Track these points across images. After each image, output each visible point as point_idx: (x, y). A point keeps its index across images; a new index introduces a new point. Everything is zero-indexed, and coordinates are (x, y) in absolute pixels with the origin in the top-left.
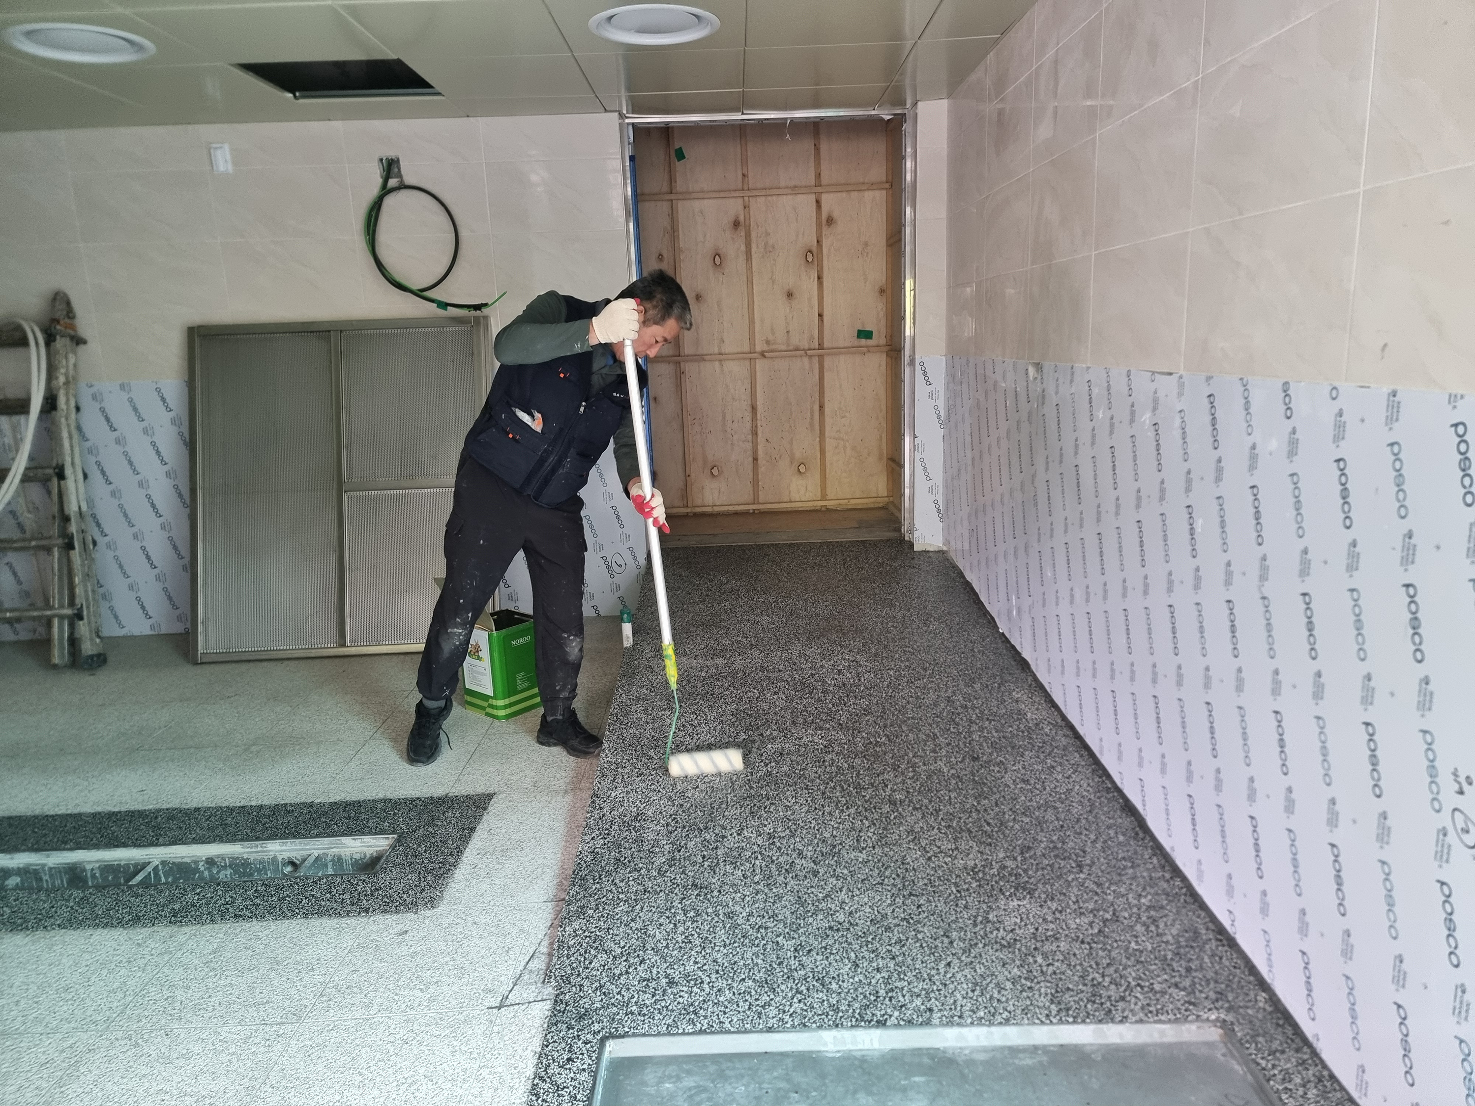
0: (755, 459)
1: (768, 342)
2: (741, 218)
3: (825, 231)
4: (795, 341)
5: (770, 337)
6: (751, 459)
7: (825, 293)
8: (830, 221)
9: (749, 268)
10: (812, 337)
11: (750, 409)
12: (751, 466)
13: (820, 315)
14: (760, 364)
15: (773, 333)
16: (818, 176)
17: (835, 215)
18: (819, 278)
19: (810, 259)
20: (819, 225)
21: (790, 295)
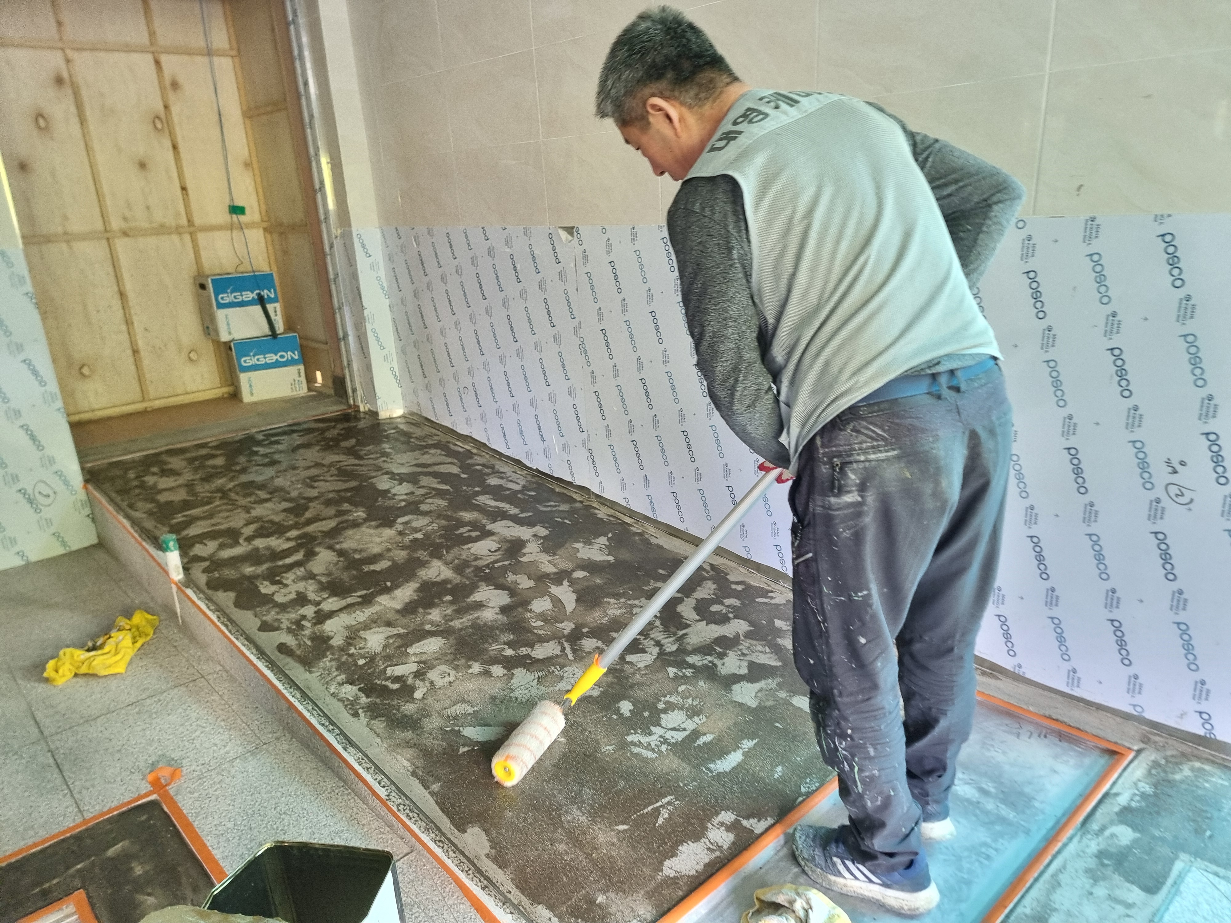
0: (135, 352)
1: (125, 219)
2: (65, 75)
3: (172, 96)
4: (159, 216)
5: (128, 214)
6: (129, 352)
7: (185, 164)
8: (175, 85)
9: (85, 134)
10: (178, 214)
11: (117, 296)
12: (131, 360)
13: (184, 189)
14: (122, 245)
15: (129, 207)
16: (152, 34)
17: (181, 80)
18: (175, 147)
19: (159, 125)
20: (162, 89)
21: (142, 165)
